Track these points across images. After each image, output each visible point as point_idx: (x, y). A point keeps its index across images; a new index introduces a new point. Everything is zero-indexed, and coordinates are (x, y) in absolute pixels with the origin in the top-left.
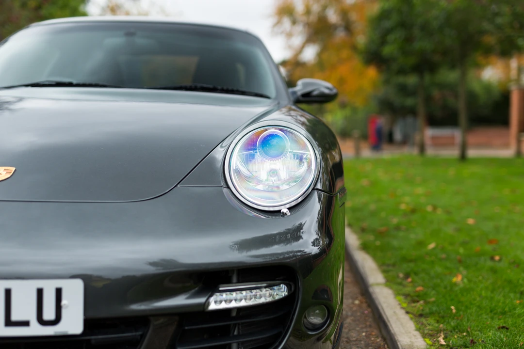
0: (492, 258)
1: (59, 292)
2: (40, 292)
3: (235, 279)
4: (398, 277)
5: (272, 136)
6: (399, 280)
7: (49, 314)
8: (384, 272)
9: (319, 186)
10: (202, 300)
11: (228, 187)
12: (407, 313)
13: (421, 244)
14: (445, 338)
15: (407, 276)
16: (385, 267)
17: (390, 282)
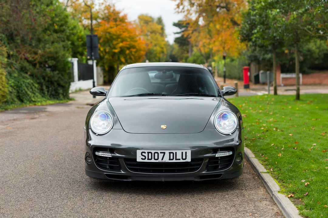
0: (294, 148)
1: (186, 152)
2: (182, 153)
3: (219, 150)
4: (260, 155)
5: (225, 114)
6: (260, 156)
7: (184, 157)
8: (254, 154)
9: (238, 128)
10: (214, 155)
11: (216, 129)
12: (262, 164)
13: (268, 144)
14: (273, 170)
15: (263, 155)
16: (254, 152)
17: (256, 156)
